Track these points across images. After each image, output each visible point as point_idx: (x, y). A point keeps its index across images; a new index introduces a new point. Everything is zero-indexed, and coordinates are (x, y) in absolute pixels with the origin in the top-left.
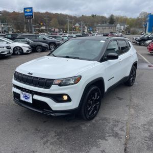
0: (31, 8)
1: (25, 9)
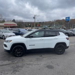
0: (69, 17)
1: (66, 18)
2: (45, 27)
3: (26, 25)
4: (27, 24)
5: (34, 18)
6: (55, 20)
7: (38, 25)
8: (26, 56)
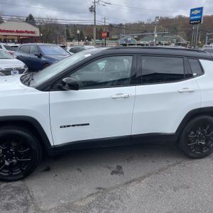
0: (201, 9)
1: (192, 10)
2: (126, 40)
3: (68, 35)
4: (70, 30)
5: (92, 9)
6: (157, 18)
7: (105, 34)
8: (48, 169)
